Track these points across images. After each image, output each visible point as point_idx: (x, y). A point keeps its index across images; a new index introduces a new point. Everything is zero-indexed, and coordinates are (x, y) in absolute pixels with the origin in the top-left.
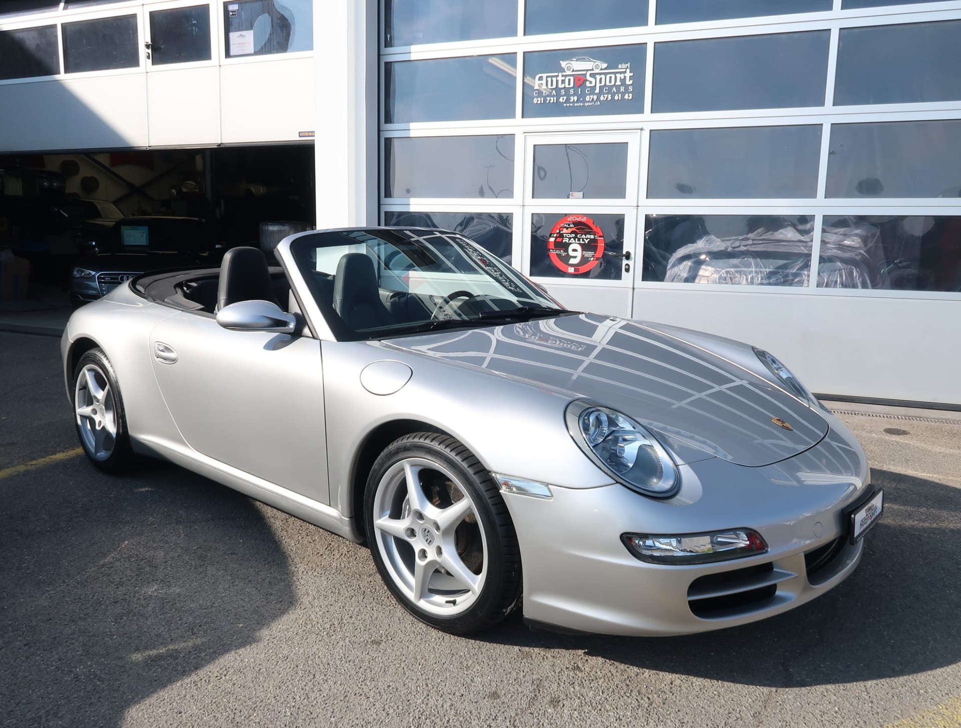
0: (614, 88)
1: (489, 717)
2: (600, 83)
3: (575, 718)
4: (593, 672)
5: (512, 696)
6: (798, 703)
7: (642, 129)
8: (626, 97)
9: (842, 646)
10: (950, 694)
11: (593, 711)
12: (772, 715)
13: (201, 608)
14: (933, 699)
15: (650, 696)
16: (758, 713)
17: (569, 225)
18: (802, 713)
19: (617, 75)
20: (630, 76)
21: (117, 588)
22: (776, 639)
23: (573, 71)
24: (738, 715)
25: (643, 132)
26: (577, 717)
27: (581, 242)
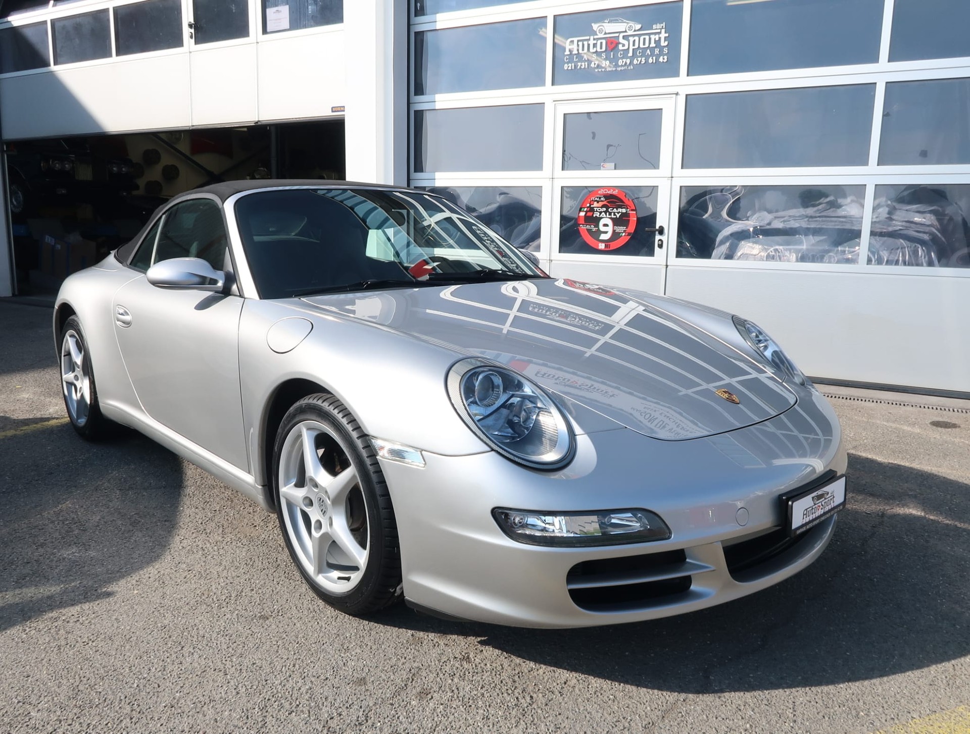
0: (648, 50)
1: (344, 705)
2: (634, 45)
3: (437, 713)
4: (482, 665)
5: (379, 684)
6: (705, 717)
7: (677, 94)
8: (661, 60)
9: (784, 655)
10: (896, 719)
11: (461, 707)
12: (667, 728)
13: (107, 573)
14: (872, 724)
15: (535, 696)
16: (651, 724)
17: (600, 199)
18: (704, 728)
19: (652, 36)
20: (665, 37)
21: (37, 549)
22: (708, 642)
23: (605, 33)
24: (627, 725)
25: (678, 96)
26: (440, 712)
27: (613, 216)
